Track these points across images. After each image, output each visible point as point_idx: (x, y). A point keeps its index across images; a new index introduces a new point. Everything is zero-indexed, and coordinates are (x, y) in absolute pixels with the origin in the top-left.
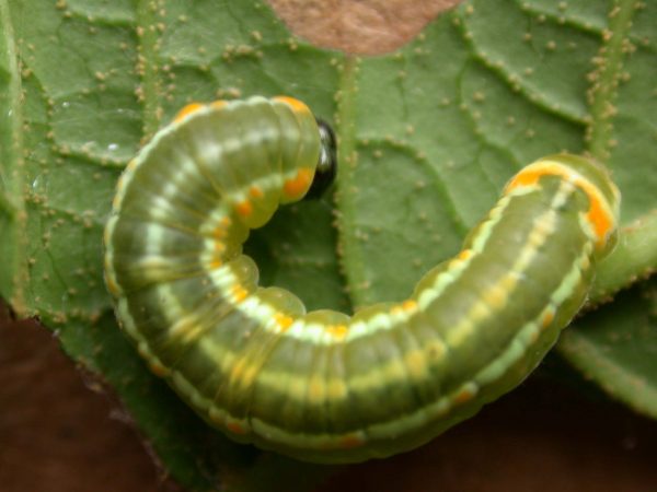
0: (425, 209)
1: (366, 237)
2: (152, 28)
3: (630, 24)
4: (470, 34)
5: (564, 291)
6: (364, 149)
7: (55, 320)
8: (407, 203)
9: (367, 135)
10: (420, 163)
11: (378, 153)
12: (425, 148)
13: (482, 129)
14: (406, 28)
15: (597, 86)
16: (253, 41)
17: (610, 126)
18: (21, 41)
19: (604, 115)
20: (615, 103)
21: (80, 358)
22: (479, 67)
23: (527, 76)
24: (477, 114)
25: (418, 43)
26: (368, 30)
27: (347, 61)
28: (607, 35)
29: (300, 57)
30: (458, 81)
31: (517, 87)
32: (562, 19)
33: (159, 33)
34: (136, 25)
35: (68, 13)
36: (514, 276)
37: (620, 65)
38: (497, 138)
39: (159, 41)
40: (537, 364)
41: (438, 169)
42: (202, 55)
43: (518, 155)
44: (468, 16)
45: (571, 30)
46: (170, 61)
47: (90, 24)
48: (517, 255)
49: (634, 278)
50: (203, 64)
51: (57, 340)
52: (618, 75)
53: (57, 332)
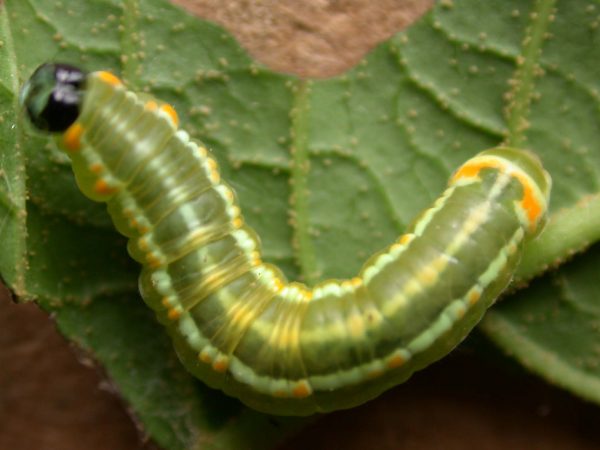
0: (367, 210)
1: (317, 233)
2: (134, 56)
3: (540, 51)
4: (405, 60)
5: (490, 274)
6: (316, 158)
7: (52, 304)
8: (352, 205)
9: (317, 146)
10: (363, 170)
11: (328, 162)
12: (367, 158)
13: (416, 141)
14: (351, 55)
15: (513, 104)
16: (220, 67)
17: (524, 138)
18: (23, 66)
19: (519, 128)
20: (528, 118)
21: (73, 337)
22: (413, 88)
23: (454, 96)
24: (411, 128)
25: (360, 68)
26: (318, 58)
27: (300, 83)
28: (521, 60)
29: (260, 81)
30: (395, 99)
31: (446, 105)
32: (483, 47)
33: (140, 60)
34: (120, 53)
35: (63, 44)
36: (446, 258)
37: (532, 86)
38: (429, 148)
39: (140, 66)
40: (463, 338)
41: (379, 174)
42: (177, 79)
43: (446, 163)
44: (403, 45)
45: (490, 56)
46: (149, 84)
47: (81, 53)
48: (451, 239)
49: (545, 267)
50: (178, 86)
51: (53, 322)
52: (531, 94)
53: (53, 315)
